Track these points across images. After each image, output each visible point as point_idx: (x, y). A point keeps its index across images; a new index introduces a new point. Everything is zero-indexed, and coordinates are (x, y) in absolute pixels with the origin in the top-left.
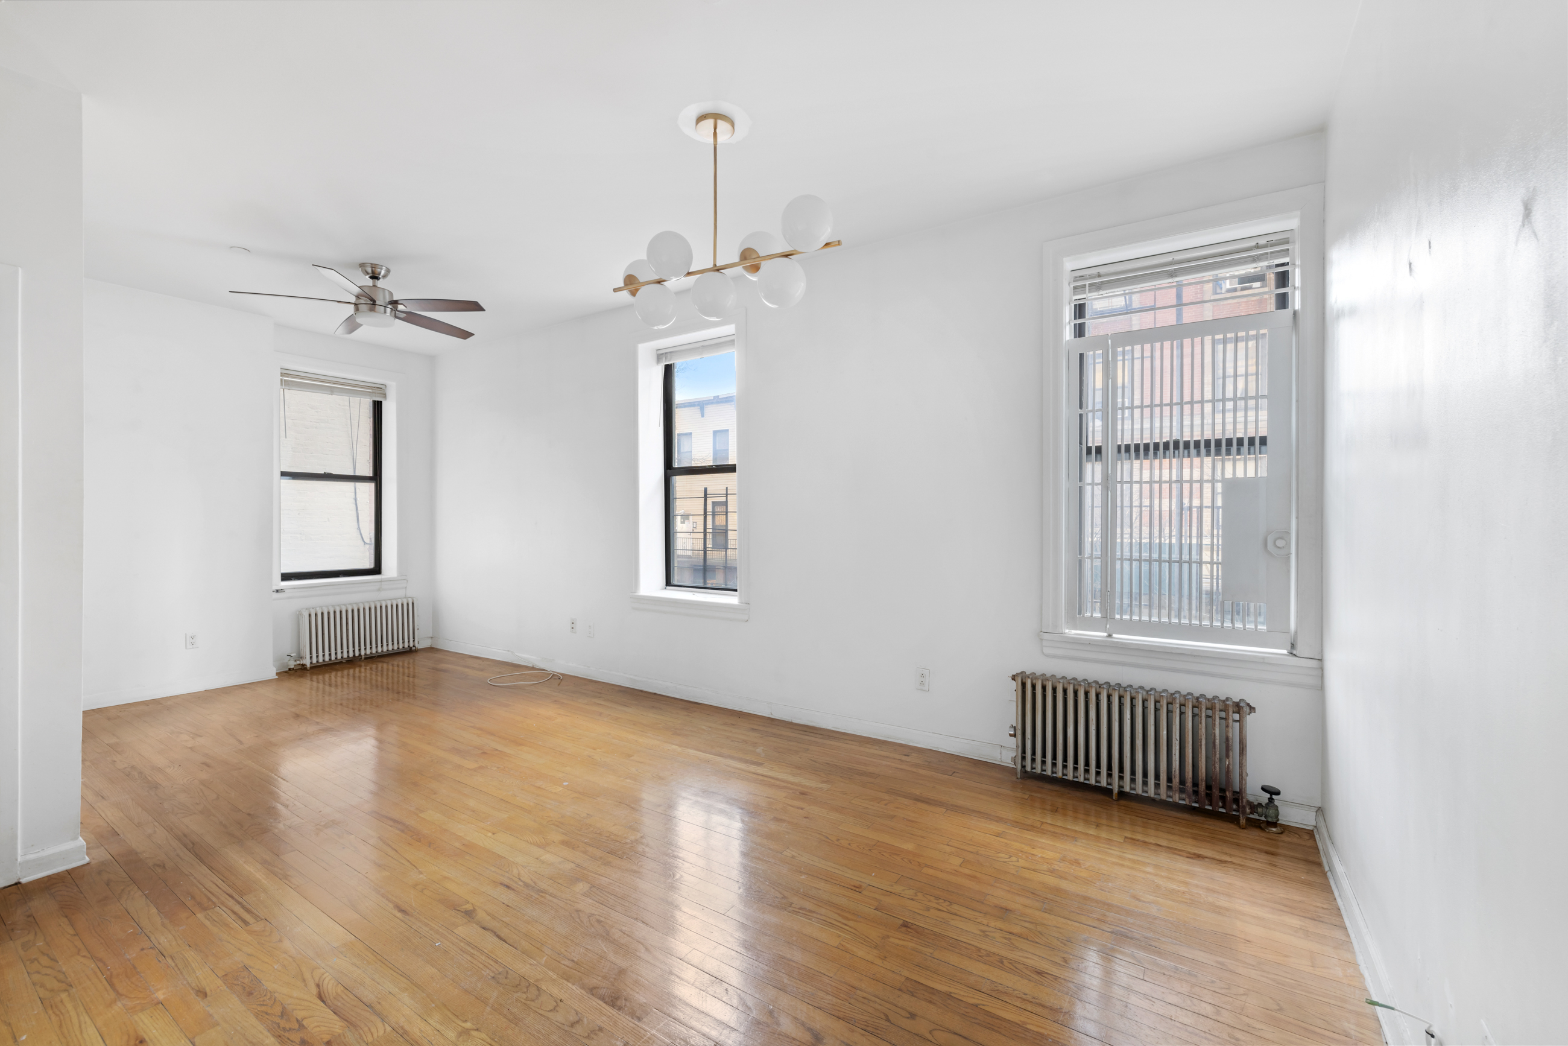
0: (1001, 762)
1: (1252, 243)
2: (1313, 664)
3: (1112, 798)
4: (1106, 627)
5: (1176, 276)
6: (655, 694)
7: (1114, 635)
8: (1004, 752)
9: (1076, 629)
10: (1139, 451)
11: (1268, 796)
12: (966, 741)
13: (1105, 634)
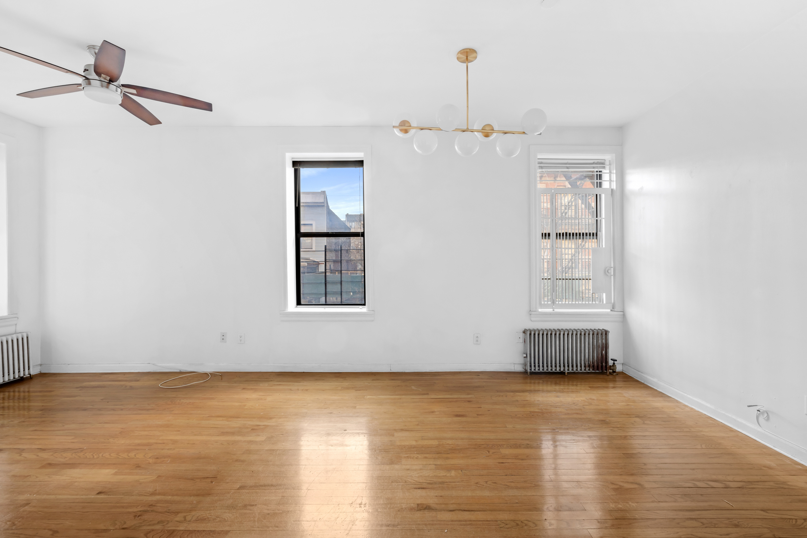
0: (515, 370)
1: (592, 161)
2: (622, 313)
3: (565, 375)
4: (553, 307)
5: (570, 169)
6: (304, 372)
7: (555, 310)
8: (516, 366)
9: (542, 309)
10: (564, 236)
11: (613, 361)
12: (498, 364)
13: (552, 310)
